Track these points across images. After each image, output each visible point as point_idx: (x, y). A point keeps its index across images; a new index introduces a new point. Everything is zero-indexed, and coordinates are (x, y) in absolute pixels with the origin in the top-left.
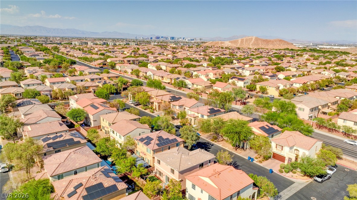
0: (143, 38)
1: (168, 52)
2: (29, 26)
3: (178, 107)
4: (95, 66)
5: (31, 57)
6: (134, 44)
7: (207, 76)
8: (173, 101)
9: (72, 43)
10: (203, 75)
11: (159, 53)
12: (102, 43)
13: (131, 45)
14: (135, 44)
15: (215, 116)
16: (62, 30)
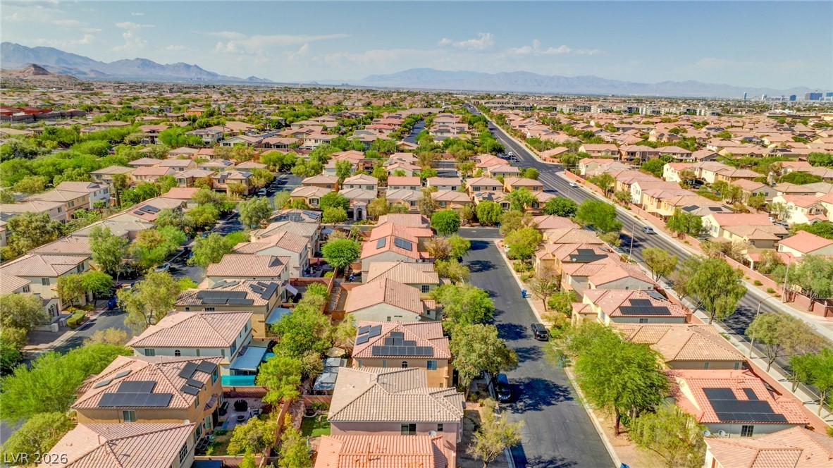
0: (765, 97)
1: (783, 135)
2: (505, 73)
3: (570, 278)
4: (545, 160)
5: (434, 134)
6: (709, 113)
7: (814, 211)
8: (576, 262)
9: (556, 108)
10: (800, 209)
11: (746, 138)
12: (623, 107)
13: (700, 115)
14: (711, 112)
15: (640, 322)
16: (566, 78)
